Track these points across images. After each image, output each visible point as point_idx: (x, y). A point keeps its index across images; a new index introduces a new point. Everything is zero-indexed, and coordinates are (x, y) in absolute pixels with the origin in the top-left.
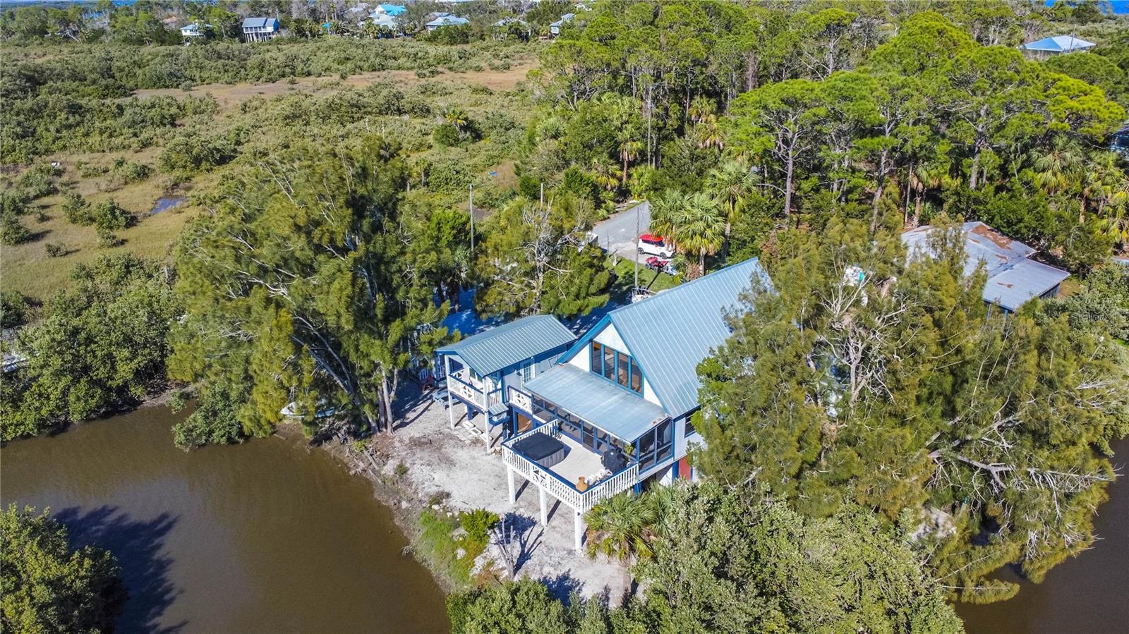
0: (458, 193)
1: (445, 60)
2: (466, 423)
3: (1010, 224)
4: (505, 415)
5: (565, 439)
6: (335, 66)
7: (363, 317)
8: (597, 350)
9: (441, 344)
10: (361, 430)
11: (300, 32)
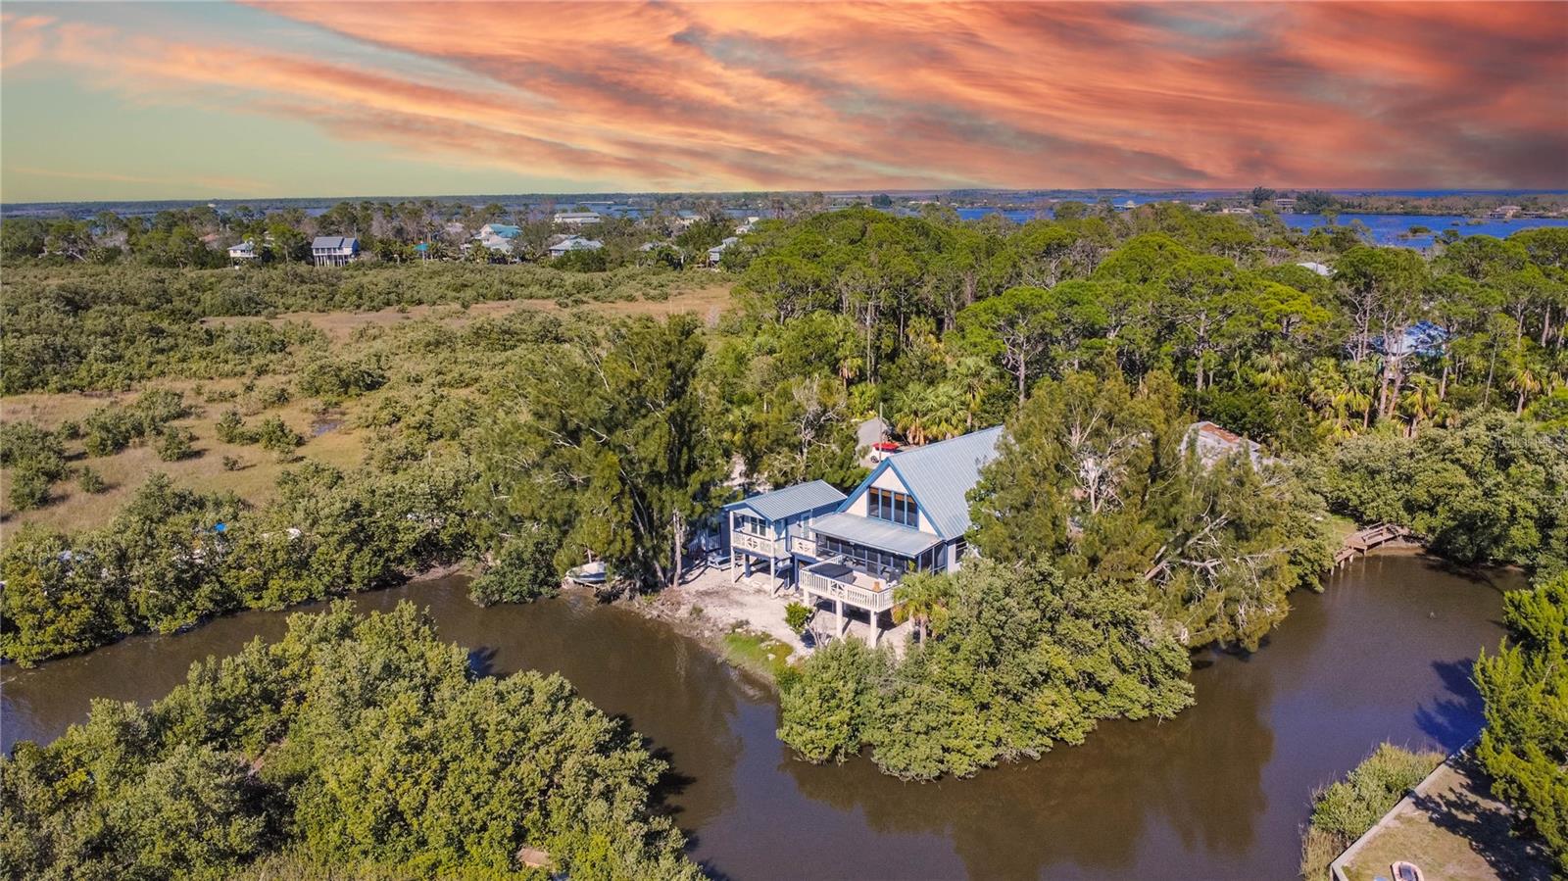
1: (586, 288)
2: (744, 579)
3: (1235, 420)
4: (788, 562)
6: (451, 294)
8: (874, 493)
9: (728, 501)
10: (650, 586)
11: (387, 255)
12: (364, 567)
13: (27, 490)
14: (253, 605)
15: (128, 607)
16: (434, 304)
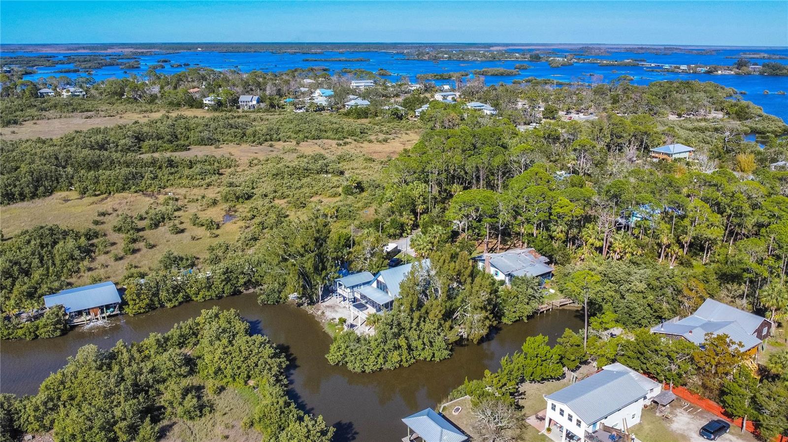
0: (349, 221)
2: (342, 302)
4: (352, 298)
5: (368, 305)
6: (293, 135)
7: (316, 268)
8: (378, 282)
9: (336, 278)
10: (312, 303)
11: (272, 105)
12: (228, 289)
13: (128, 248)
14: (195, 299)
15: (159, 299)
16: (285, 141)
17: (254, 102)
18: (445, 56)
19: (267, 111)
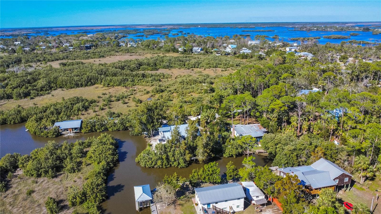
6: (205, 65)
9: (158, 127)
14: (109, 130)
15: (95, 128)
16: (200, 68)
17: (199, 50)
18: (315, 29)
19: (204, 54)
